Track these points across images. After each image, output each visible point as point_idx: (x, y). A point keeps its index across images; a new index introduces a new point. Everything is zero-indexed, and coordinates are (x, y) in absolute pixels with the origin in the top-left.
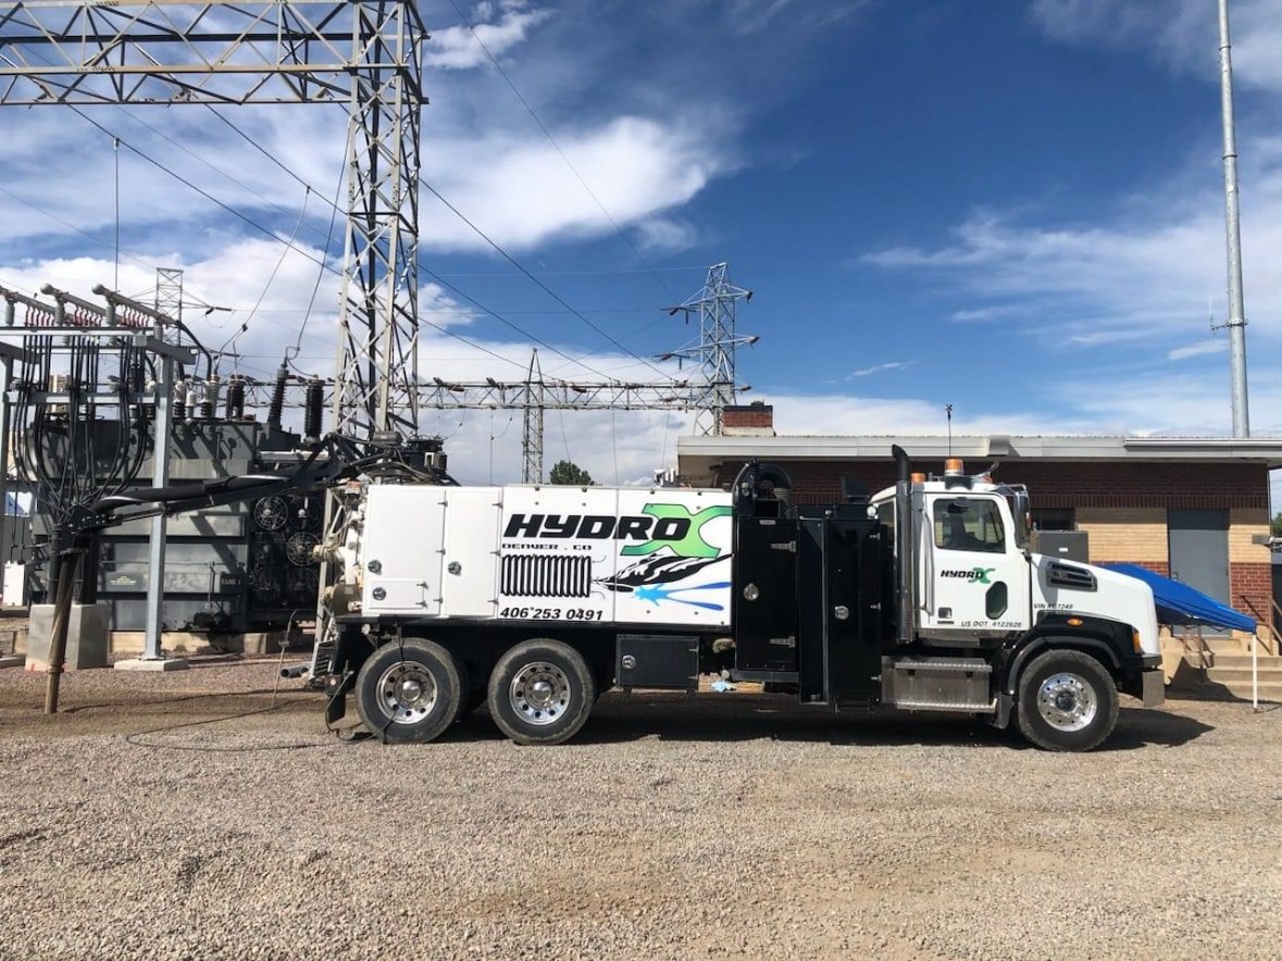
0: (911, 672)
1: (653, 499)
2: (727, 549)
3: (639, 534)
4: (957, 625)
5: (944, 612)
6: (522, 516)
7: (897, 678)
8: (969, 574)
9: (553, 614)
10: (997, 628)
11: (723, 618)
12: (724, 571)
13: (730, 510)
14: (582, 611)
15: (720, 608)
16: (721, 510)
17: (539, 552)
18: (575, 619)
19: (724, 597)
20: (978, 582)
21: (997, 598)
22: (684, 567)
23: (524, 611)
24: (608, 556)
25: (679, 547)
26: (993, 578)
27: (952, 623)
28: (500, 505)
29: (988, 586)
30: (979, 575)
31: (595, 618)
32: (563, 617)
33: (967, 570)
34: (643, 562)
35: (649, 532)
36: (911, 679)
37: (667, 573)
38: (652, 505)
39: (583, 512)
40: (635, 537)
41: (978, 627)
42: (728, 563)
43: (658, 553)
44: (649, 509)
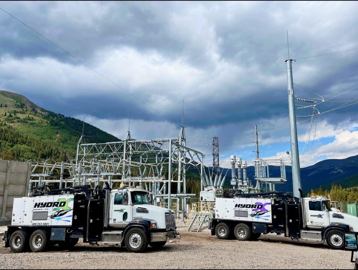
0: (107, 234)
1: (60, 198)
2: (72, 208)
3: (57, 206)
4: (117, 223)
5: (115, 220)
6: (37, 203)
7: (103, 236)
8: (120, 211)
9: (41, 224)
10: (125, 223)
11: (70, 224)
12: (71, 213)
13: (73, 199)
14: (45, 223)
15: (69, 221)
16: (71, 199)
17: (39, 211)
18: (44, 225)
19: (71, 219)
20: (121, 212)
21: (125, 216)
22: (64, 212)
23: (36, 224)
24: (51, 211)
25: (64, 208)
26: (125, 211)
27: (116, 222)
28: (34, 201)
29: (123, 213)
30: (121, 211)
31: (48, 225)
32: (42, 225)
33: (119, 210)
34: (57, 212)
35: (58, 205)
36: (107, 236)
37: (61, 214)
38: (59, 199)
39: (47, 202)
40: (56, 206)
41: (121, 223)
42: (72, 211)
43: (60, 209)
44: (59, 200)
